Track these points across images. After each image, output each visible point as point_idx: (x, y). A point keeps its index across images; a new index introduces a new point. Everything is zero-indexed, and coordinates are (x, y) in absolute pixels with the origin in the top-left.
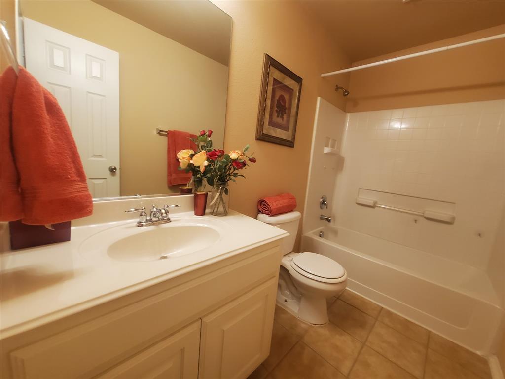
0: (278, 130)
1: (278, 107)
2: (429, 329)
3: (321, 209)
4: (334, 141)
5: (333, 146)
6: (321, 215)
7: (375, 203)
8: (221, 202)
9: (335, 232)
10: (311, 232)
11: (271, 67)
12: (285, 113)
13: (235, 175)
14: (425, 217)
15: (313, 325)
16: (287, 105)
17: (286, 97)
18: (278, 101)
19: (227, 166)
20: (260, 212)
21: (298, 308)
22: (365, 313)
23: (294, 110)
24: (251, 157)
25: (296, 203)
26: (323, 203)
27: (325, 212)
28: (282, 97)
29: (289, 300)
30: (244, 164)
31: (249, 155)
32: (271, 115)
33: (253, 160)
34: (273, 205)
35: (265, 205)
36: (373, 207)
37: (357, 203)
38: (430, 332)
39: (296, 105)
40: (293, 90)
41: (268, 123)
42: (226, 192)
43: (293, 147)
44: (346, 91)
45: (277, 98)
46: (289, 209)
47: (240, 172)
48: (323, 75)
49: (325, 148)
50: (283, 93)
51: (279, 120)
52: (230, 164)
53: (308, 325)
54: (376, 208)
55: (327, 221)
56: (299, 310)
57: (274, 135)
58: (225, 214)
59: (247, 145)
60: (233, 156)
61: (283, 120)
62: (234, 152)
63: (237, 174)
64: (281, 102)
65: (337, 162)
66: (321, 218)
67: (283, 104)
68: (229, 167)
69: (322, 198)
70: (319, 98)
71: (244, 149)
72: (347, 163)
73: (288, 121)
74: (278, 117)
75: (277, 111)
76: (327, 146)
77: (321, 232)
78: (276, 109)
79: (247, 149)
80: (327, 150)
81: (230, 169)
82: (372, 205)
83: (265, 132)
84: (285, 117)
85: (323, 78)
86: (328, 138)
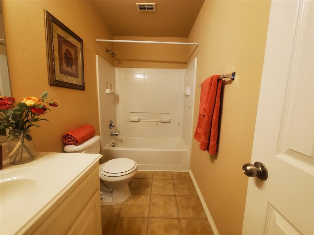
0: (70, 77)
1: (66, 59)
2: (171, 171)
3: (110, 129)
4: (111, 85)
5: (111, 89)
6: (111, 133)
7: (139, 119)
8: (24, 149)
9: (121, 141)
10: (107, 145)
11: (54, 24)
12: (73, 64)
13: (36, 120)
14: (161, 122)
15: (123, 203)
16: (73, 58)
17: (72, 51)
18: (65, 54)
19: (23, 113)
20: (65, 144)
21: (111, 199)
22: (147, 179)
23: (80, 62)
24: (51, 102)
25: (95, 130)
26: (111, 125)
27: (113, 130)
28: (67, 50)
29: (103, 197)
30: (45, 109)
31: (49, 100)
32: (61, 65)
33: (54, 105)
34: (78, 136)
35: (70, 138)
36: (138, 122)
37: (130, 121)
38: (172, 172)
39: (81, 59)
40: (76, 47)
41: (59, 71)
42: (29, 138)
43: (84, 90)
44: (113, 54)
45: (64, 51)
46: (91, 136)
47: (41, 116)
48: (97, 40)
49: (106, 90)
50: (68, 48)
51: (69, 69)
52: (27, 111)
53: (121, 204)
54: (140, 122)
55: (116, 136)
56: (112, 200)
57: (67, 81)
58: (32, 158)
59: (46, 92)
60: (29, 103)
61: (72, 69)
62: (29, 99)
63: (39, 119)
64: (69, 55)
65: (115, 98)
66: (111, 135)
67: (69, 56)
68: (26, 114)
69: (110, 122)
70: (97, 56)
71: (42, 96)
72: (121, 99)
73: (77, 71)
74: (67, 66)
75: (65, 61)
76: (107, 88)
77: (113, 144)
78: (65, 60)
79: (45, 95)
80: (108, 91)
81: (27, 115)
82: (138, 121)
83: (57, 79)
84: (73, 67)
85: (98, 42)
86: (107, 83)
